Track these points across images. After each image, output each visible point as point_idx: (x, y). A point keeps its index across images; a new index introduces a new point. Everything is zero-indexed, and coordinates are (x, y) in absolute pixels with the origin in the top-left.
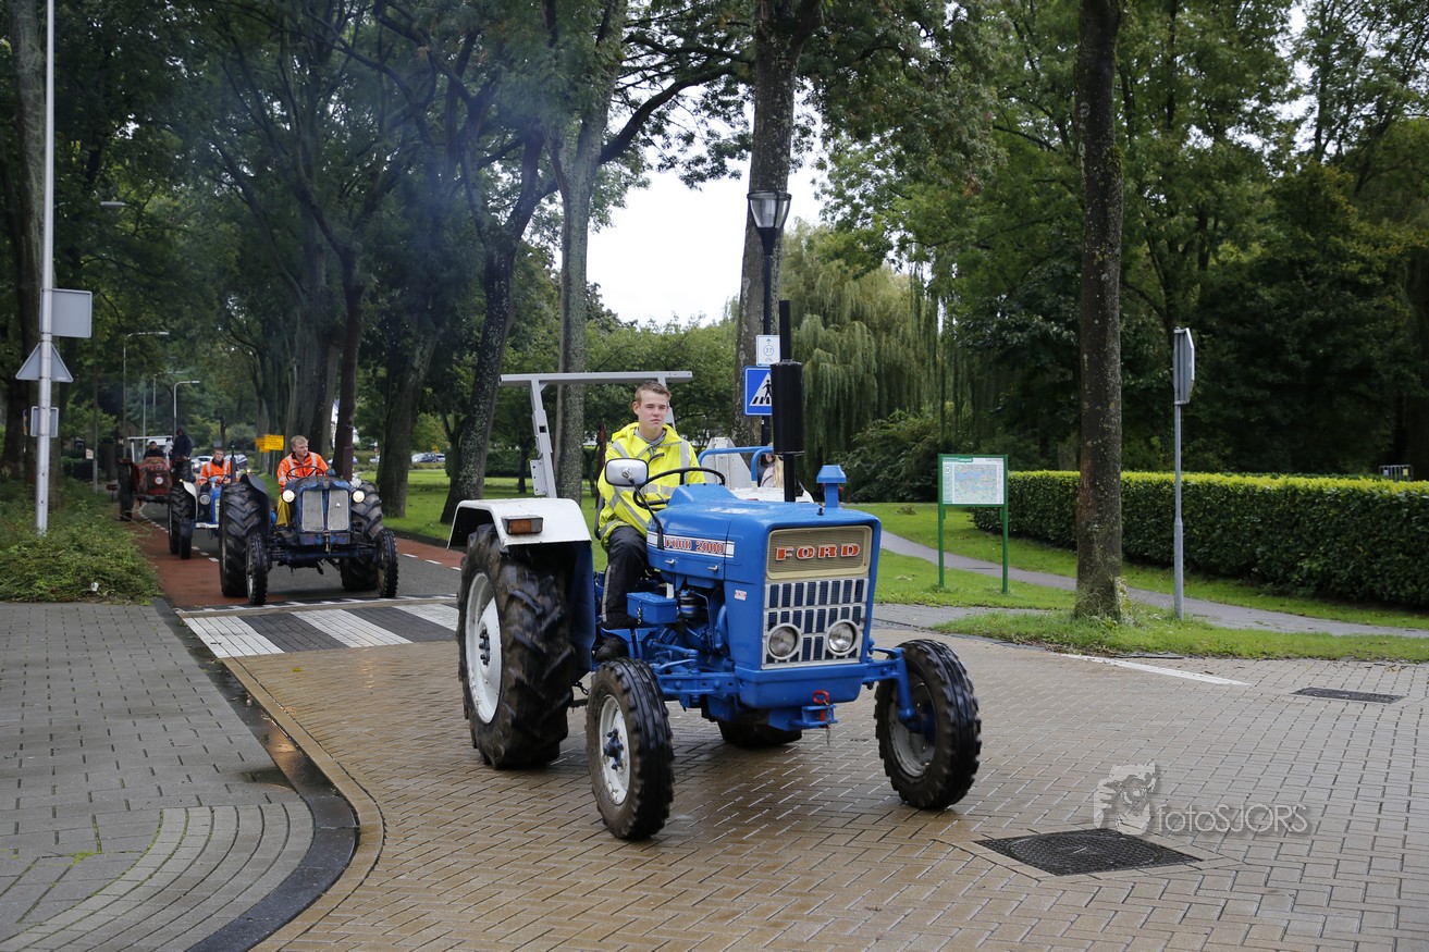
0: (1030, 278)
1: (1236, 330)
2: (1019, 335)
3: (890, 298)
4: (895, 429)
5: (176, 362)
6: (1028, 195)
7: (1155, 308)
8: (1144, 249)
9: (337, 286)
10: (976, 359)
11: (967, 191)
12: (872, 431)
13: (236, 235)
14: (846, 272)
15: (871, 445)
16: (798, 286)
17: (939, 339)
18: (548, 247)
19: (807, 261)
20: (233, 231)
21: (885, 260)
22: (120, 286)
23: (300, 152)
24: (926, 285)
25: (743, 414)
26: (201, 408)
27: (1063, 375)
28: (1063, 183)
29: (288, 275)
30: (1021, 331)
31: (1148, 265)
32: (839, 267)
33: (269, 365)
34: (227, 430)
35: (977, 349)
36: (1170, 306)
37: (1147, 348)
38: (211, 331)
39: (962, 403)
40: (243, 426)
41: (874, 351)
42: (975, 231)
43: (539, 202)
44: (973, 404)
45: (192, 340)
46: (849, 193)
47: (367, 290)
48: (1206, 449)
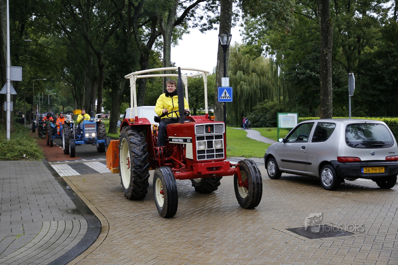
0: (306, 59)
1: (370, 73)
2: (303, 76)
3: (263, 66)
4: (265, 105)
5: (49, 88)
6: (305, 33)
7: (345, 67)
8: (341, 49)
9: (96, 65)
10: (290, 84)
11: (286, 33)
12: (258, 106)
13: (66, 49)
14: (250, 58)
15: (258, 110)
16: (235, 62)
17: (278, 78)
18: (160, 52)
19: (238, 54)
20: (65, 48)
21: (262, 54)
22: (31, 65)
23: (84, 24)
24: (274, 61)
25: (218, 101)
26: (57, 102)
27: (316, 88)
28: (316, 29)
29: (82, 61)
30: (303, 75)
31: (342, 54)
32: (248, 56)
33: (77, 88)
34: (65, 109)
35: (290, 80)
36: (349, 66)
37: (342, 79)
38: (59, 78)
39: (286, 97)
40: (69, 107)
41: (259, 82)
42: (289, 44)
43: (156, 38)
44: (289, 97)
45: (54, 81)
46: (251, 34)
47: (105, 66)
48: (360, 110)
